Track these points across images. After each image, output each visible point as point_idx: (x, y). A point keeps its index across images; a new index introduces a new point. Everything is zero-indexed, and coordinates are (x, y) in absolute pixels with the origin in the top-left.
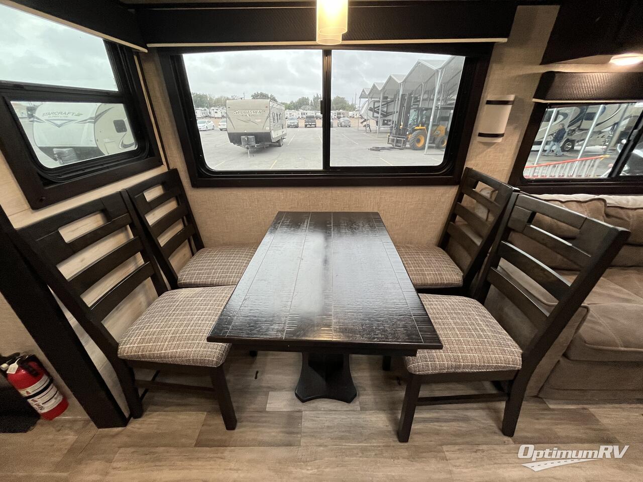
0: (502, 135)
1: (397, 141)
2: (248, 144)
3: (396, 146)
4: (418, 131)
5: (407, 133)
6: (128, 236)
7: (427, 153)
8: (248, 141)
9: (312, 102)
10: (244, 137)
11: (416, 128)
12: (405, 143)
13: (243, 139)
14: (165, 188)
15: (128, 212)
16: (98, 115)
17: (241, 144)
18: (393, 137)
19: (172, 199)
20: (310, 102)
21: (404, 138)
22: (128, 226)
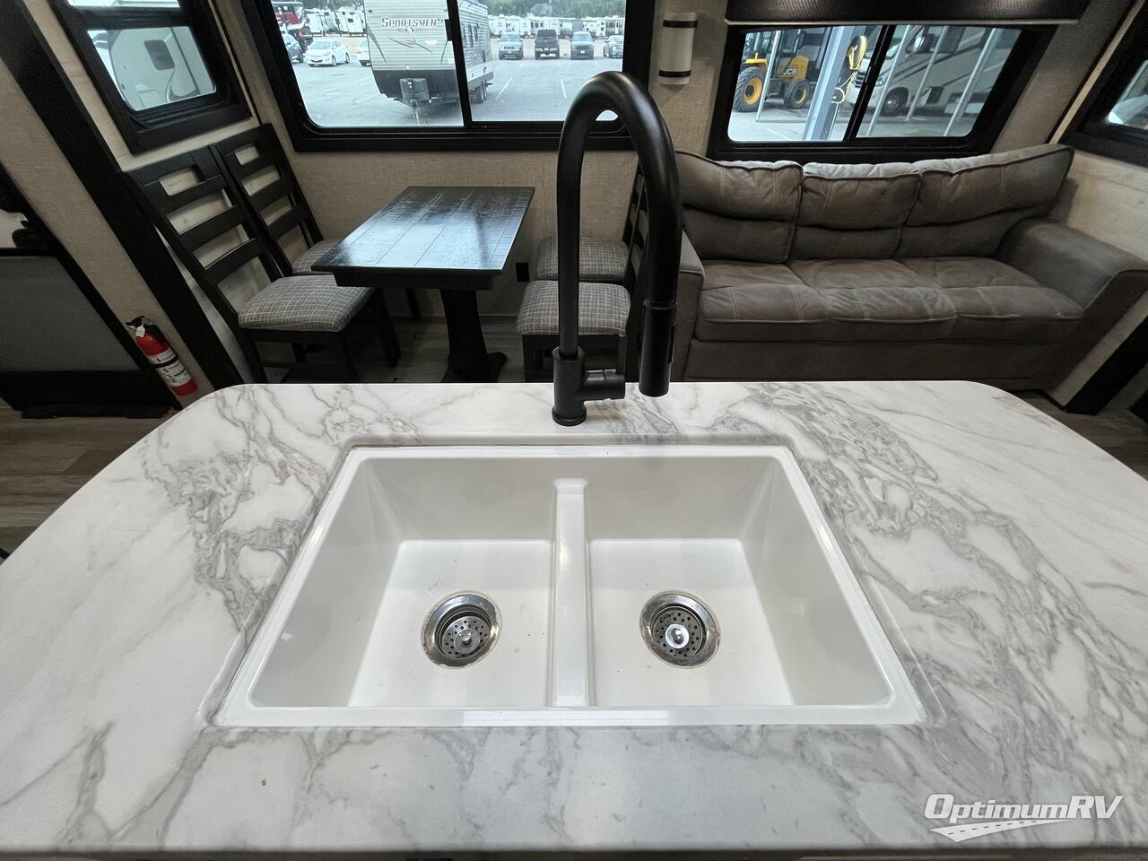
0: (688, 74)
2: (414, 97)
4: (750, 69)
6: (225, 203)
7: (762, 118)
8: (414, 91)
10: (405, 80)
11: (748, 61)
13: (405, 84)
14: (260, 150)
15: (222, 173)
17: (402, 98)
19: (270, 167)
22: (223, 191)
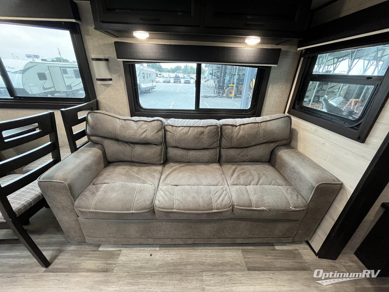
0: (110, 80)
1: (219, 93)
3: (218, 95)
4: (230, 87)
5: (225, 88)
7: (234, 100)
9: (183, 69)
11: (229, 85)
12: (223, 94)
16: (26, 69)
18: (217, 90)
20: (182, 69)
21: (222, 91)
